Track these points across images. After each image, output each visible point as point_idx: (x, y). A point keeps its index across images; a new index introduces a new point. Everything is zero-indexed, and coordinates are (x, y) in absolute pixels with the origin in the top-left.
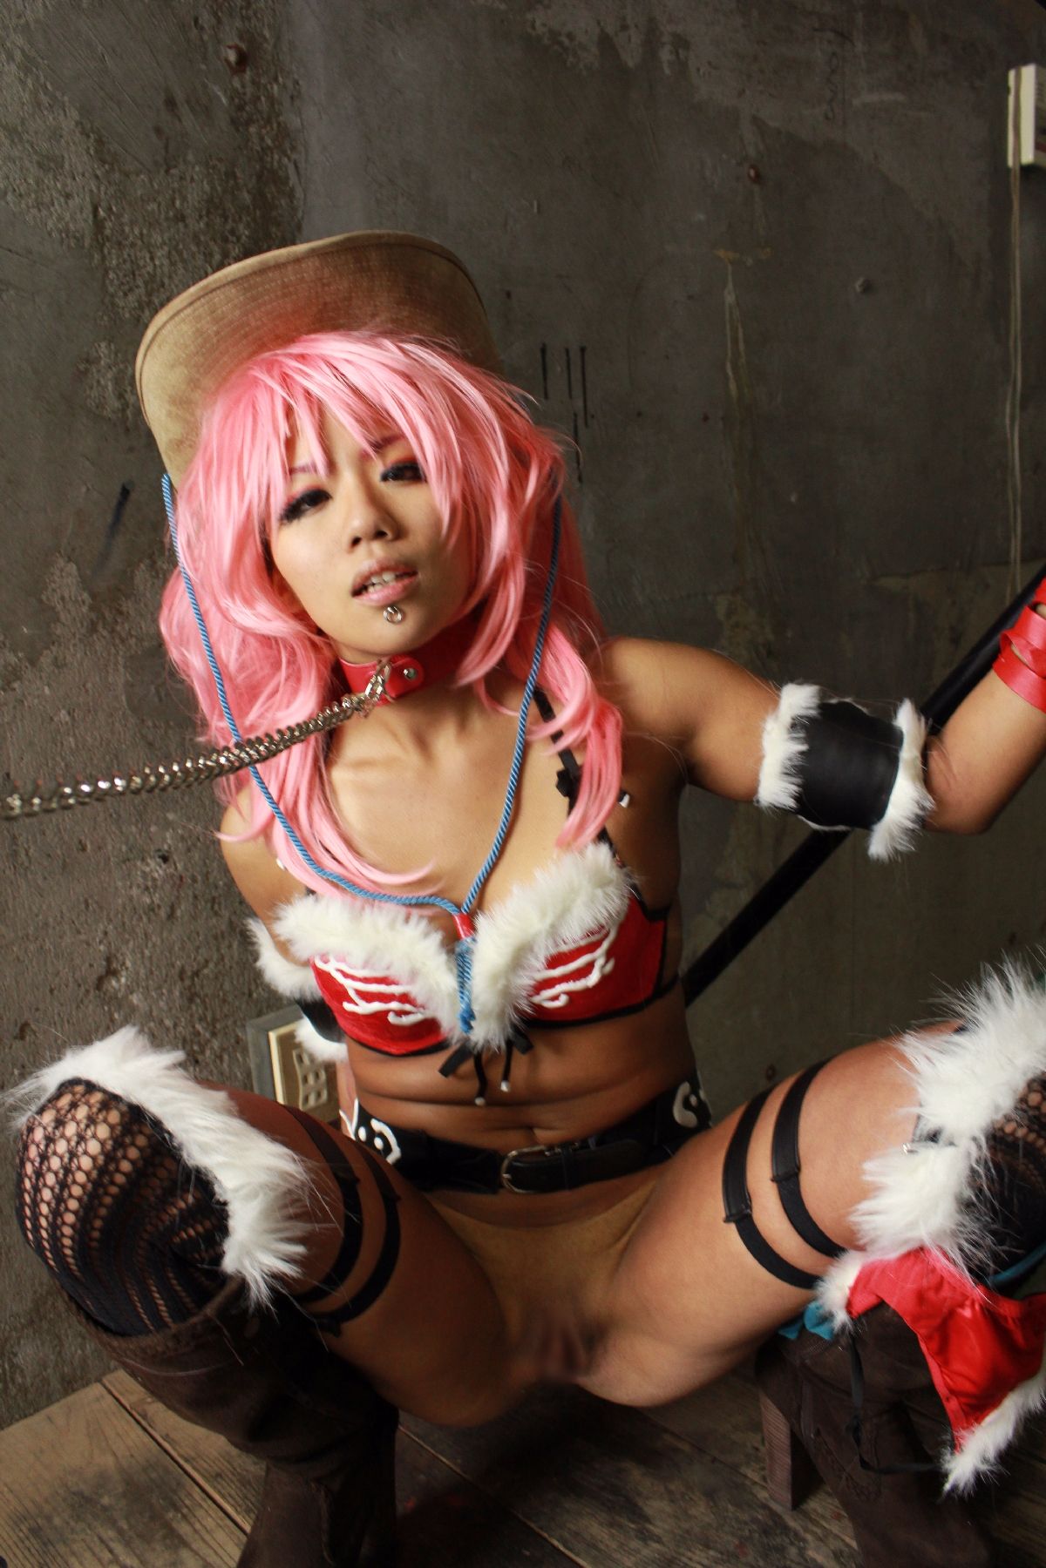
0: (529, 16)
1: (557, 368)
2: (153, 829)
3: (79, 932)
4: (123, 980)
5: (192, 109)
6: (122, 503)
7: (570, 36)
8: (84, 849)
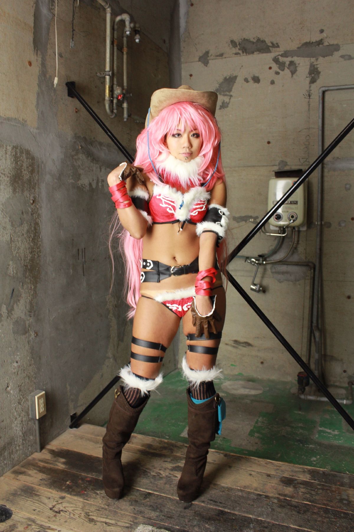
0: (78, 183)
1: (80, 253)
2: (15, 356)
3: (3, 379)
4: (10, 388)
5: (26, 214)
6: (13, 293)
7: (84, 185)
8: (5, 362)
